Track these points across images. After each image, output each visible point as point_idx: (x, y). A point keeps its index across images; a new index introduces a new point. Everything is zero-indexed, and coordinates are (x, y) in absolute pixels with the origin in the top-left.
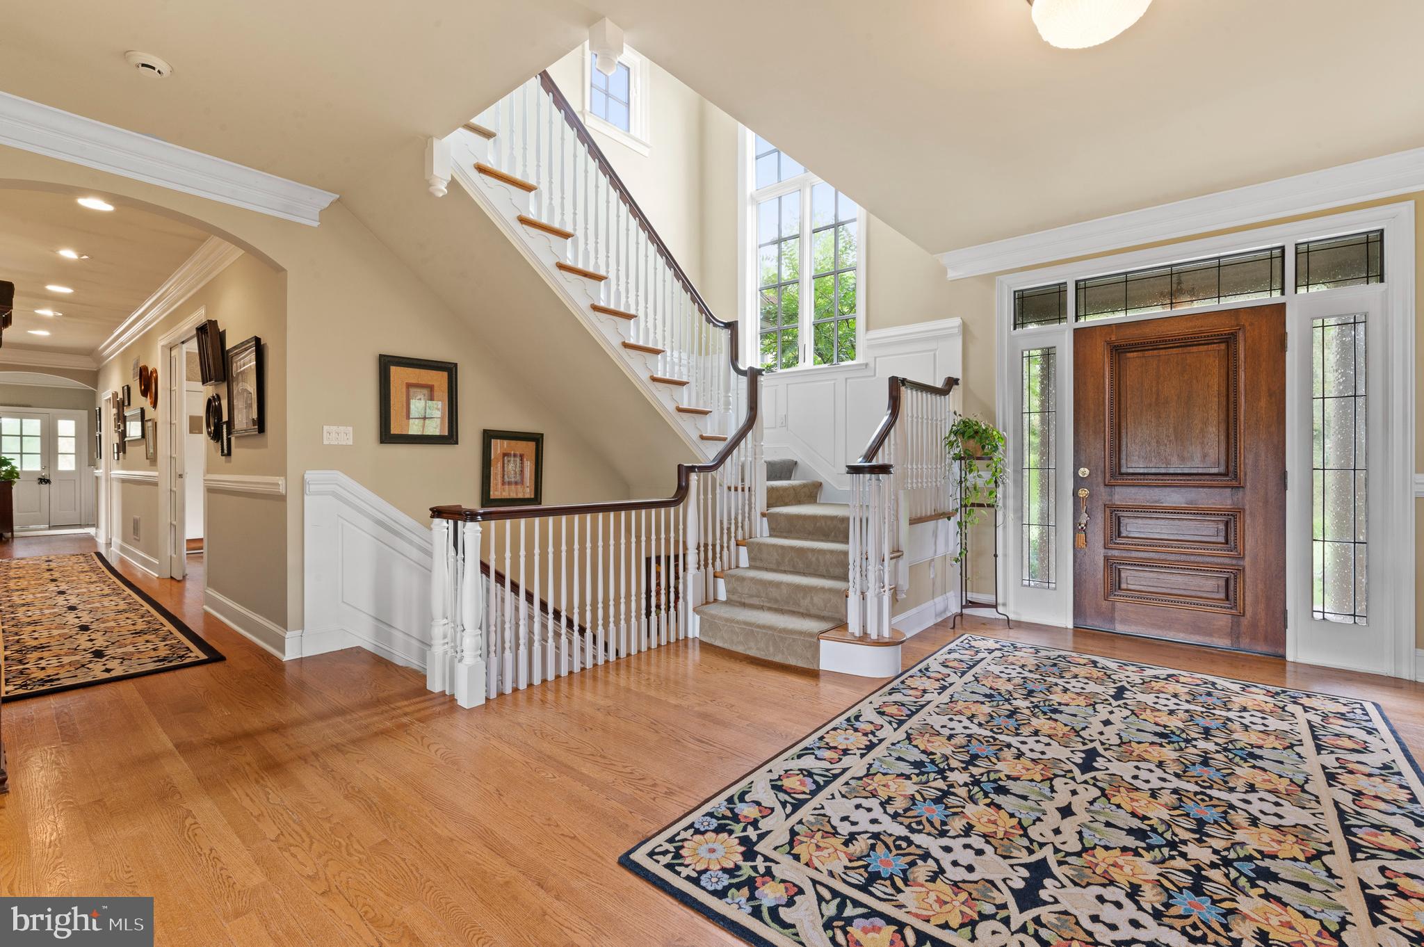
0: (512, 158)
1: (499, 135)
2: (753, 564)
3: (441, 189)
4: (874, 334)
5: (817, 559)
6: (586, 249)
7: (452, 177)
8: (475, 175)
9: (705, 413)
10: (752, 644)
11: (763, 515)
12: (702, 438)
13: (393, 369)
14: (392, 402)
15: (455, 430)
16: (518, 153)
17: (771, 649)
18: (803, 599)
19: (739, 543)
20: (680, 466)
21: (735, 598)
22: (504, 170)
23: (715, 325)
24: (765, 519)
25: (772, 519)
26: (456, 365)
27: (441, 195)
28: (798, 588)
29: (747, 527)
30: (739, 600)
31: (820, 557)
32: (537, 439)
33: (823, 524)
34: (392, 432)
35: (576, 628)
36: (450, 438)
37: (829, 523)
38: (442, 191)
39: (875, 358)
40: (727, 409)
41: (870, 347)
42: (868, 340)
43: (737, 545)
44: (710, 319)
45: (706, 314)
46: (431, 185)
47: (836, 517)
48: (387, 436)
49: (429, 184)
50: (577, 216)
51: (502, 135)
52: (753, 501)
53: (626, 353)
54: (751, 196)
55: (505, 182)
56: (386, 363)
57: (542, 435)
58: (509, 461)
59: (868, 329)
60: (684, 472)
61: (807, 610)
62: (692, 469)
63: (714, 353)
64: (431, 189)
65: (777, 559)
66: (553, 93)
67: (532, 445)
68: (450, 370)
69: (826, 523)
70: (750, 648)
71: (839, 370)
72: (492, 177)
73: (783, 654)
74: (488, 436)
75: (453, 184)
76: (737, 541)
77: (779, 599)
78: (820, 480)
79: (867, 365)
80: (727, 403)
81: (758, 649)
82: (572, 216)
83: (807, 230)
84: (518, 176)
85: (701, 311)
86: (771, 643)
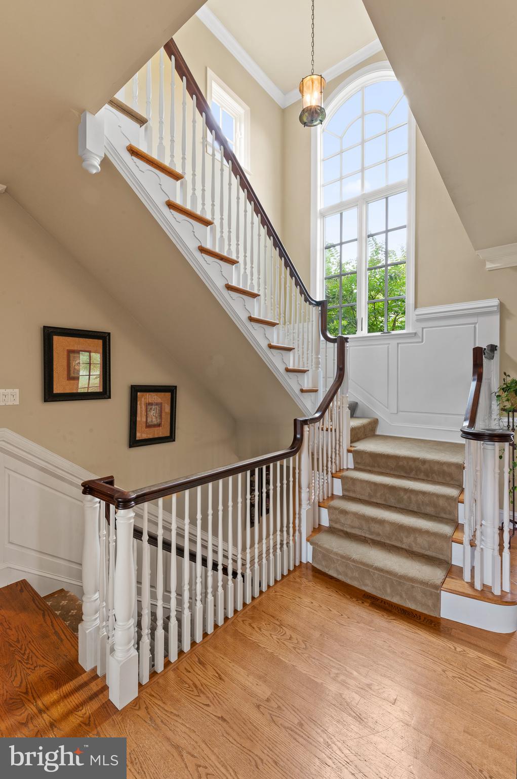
0: (161, 148)
1: (150, 123)
2: (346, 493)
3: (95, 164)
4: (420, 311)
5: (409, 498)
6: (222, 236)
7: (105, 155)
8: (127, 157)
9: (304, 372)
10: (368, 582)
11: (349, 451)
12: (302, 391)
13: (56, 338)
14: (54, 366)
15: (108, 387)
16: (167, 143)
17: (389, 590)
18: (407, 537)
19: (333, 475)
20: (295, 420)
21: (337, 526)
22: (154, 155)
23: (310, 303)
24: (350, 455)
25: (357, 455)
26: (109, 334)
27: (94, 171)
28: (401, 528)
29: (337, 462)
30: (342, 528)
31: (413, 497)
32: (171, 390)
33: (406, 463)
34: (55, 392)
35: (220, 567)
36: (105, 393)
37: (411, 463)
38: (95, 167)
39: (423, 328)
40: (317, 367)
41: (418, 320)
42: (417, 315)
43: (332, 477)
44: (308, 299)
45: (305, 295)
46: (84, 161)
47: (418, 459)
48: (50, 395)
49: (82, 160)
50: (215, 207)
51: (153, 123)
52: (341, 440)
53: (250, 325)
54: (320, 211)
55: (155, 167)
56: (49, 334)
57: (176, 387)
58: (151, 409)
59: (416, 307)
60: (299, 425)
61: (409, 547)
62: (305, 422)
63: (305, 321)
64: (84, 164)
65: (369, 493)
66: (196, 96)
67: (168, 395)
68: (104, 338)
69: (408, 463)
70: (366, 585)
71: (391, 337)
72: (144, 161)
73: (401, 596)
74: (135, 391)
75: (106, 162)
76: (332, 474)
77: (381, 533)
78: (376, 417)
79: (415, 334)
80: (318, 363)
81: (374, 587)
82: (211, 207)
83: (364, 235)
84: (166, 162)
85: (302, 292)
86: (388, 585)
